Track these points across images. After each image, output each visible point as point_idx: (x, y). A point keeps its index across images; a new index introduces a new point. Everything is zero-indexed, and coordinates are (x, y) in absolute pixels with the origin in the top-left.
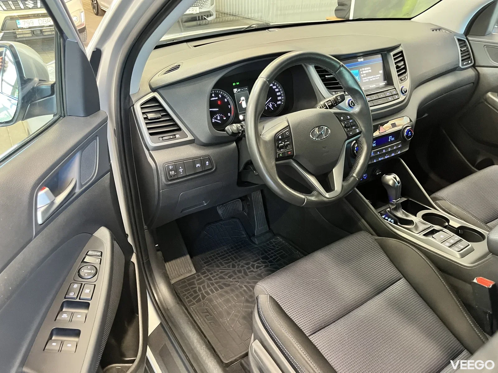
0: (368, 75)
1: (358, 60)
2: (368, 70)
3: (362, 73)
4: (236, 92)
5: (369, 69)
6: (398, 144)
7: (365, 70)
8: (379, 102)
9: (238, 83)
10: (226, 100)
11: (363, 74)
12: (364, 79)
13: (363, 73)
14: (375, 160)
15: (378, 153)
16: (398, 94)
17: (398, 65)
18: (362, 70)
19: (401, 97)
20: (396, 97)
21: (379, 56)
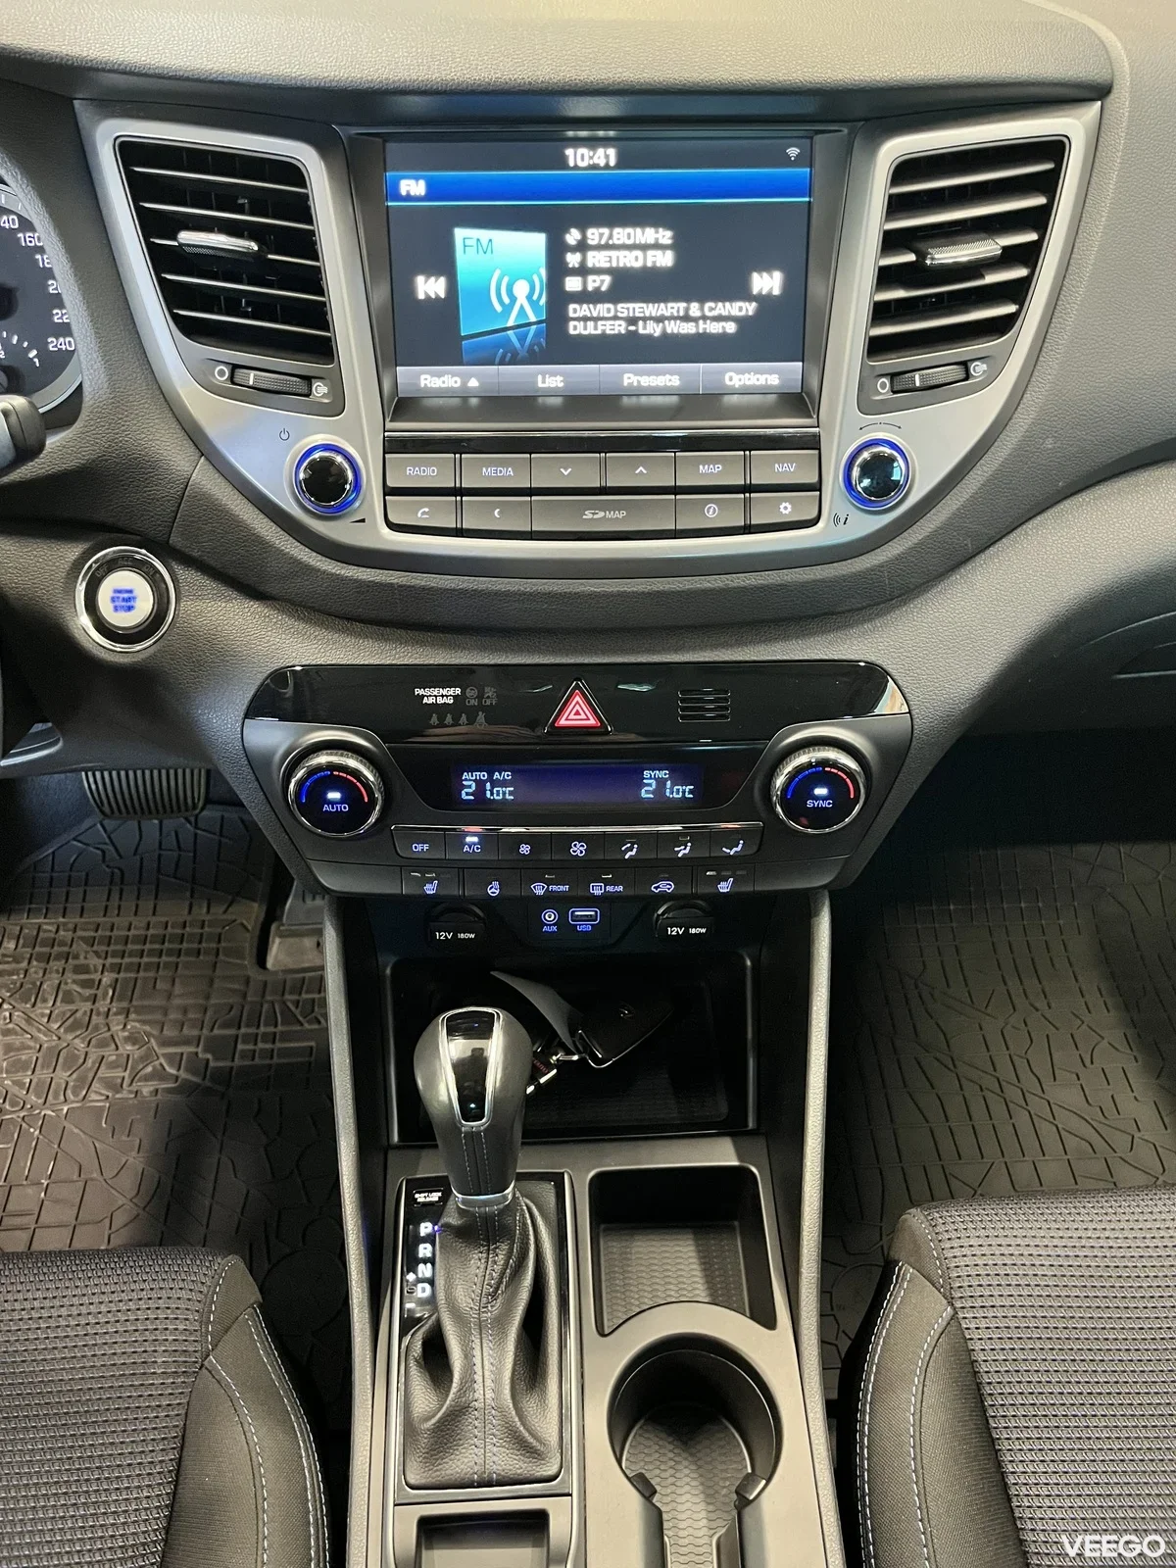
0: (629, 285)
1: (569, 152)
2: (644, 248)
3: (573, 259)
5: (657, 246)
6: (731, 838)
7: (607, 247)
8: (588, 515)
11: (583, 271)
12: (584, 310)
13: (590, 264)
14: (496, 884)
15: (525, 849)
16: (817, 487)
17: (946, 255)
18: (584, 237)
19: (836, 520)
20: (784, 512)
21: (793, 152)
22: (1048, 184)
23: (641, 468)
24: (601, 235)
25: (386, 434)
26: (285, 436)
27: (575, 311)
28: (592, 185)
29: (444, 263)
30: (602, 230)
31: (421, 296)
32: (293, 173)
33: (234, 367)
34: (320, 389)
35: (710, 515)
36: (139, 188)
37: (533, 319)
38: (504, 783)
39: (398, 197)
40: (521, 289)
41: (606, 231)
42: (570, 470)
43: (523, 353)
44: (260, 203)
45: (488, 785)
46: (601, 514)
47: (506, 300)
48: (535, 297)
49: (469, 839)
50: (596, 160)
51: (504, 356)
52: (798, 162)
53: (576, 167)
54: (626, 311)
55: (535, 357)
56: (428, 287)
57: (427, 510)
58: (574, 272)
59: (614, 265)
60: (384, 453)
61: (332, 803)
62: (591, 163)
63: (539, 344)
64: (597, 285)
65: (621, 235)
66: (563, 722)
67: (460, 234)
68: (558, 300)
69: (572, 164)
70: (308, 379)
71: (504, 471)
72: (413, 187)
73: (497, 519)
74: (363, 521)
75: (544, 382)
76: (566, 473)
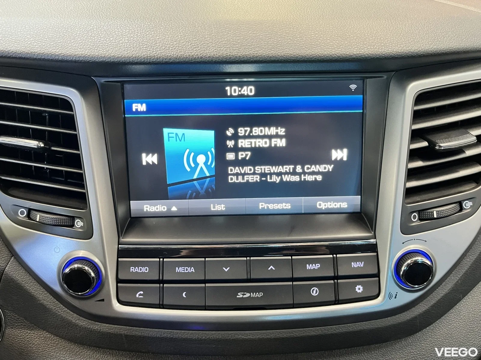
1: (228, 88)
2: (270, 137)
3: (230, 144)
5: (277, 136)
7: (250, 137)
11: (236, 149)
12: (237, 170)
13: (240, 146)
16: (378, 275)
17: (445, 144)
18: (236, 132)
20: (358, 291)
21: (353, 87)
23: (271, 267)
24: (246, 131)
25: (119, 246)
27: (231, 170)
30: (246, 129)
31: (144, 163)
33: (30, 210)
34: (79, 223)
35: (314, 294)
37: (208, 174)
39: (132, 112)
40: (201, 159)
41: (248, 129)
42: (229, 268)
43: (202, 192)
46: (248, 295)
47: (193, 165)
48: (209, 164)
50: (242, 92)
51: (192, 194)
52: (356, 92)
53: (231, 96)
54: (260, 170)
55: (210, 194)
56: (148, 159)
57: (142, 292)
58: (231, 150)
59: (253, 146)
60: (118, 258)
62: (240, 93)
63: (212, 188)
64: (244, 156)
65: (257, 131)
67: (166, 131)
68: (222, 165)
69: (229, 94)
70: (72, 218)
71: (189, 269)
72: (140, 107)
73: (184, 298)
74: (103, 300)
75: (214, 208)
76: (226, 270)
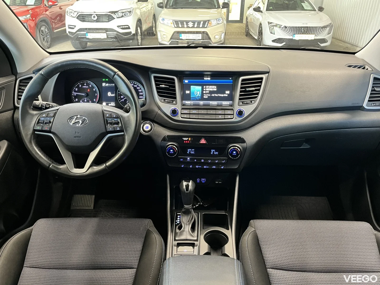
0: (211, 92)
1: (204, 78)
2: (213, 88)
3: (204, 89)
4: (105, 85)
5: (214, 88)
6: (223, 160)
7: (209, 88)
8: (205, 117)
9: (107, 80)
10: (94, 90)
11: (206, 91)
12: (206, 95)
14: (191, 166)
15: (195, 160)
16: (233, 114)
17: (248, 89)
18: (206, 87)
19: (236, 118)
20: (229, 117)
21: (230, 78)
22: (261, 82)
23: (212, 112)
25: (182, 107)
26: (170, 107)
28: (207, 81)
29: (189, 89)
31: (186, 93)
32: (173, 79)
33: (164, 100)
34: (174, 102)
35: (220, 117)
36: (156, 81)
37: (199, 96)
38: (193, 151)
40: (198, 93)
41: (208, 86)
43: (198, 100)
44: (169, 82)
45: (191, 151)
46: (207, 117)
47: (196, 94)
48: (200, 93)
49: (188, 159)
50: (208, 79)
51: (196, 100)
52: (231, 79)
53: (205, 80)
55: (199, 100)
56: (188, 92)
57: (186, 116)
58: (204, 91)
59: (209, 90)
60: (181, 109)
61: (171, 152)
65: (210, 87)
66: (201, 142)
67: (191, 86)
68: (202, 94)
70: (173, 101)
71: (195, 112)
72: (186, 81)
73: (194, 117)
74: (178, 117)
75: (200, 103)
76: (203, 112)
